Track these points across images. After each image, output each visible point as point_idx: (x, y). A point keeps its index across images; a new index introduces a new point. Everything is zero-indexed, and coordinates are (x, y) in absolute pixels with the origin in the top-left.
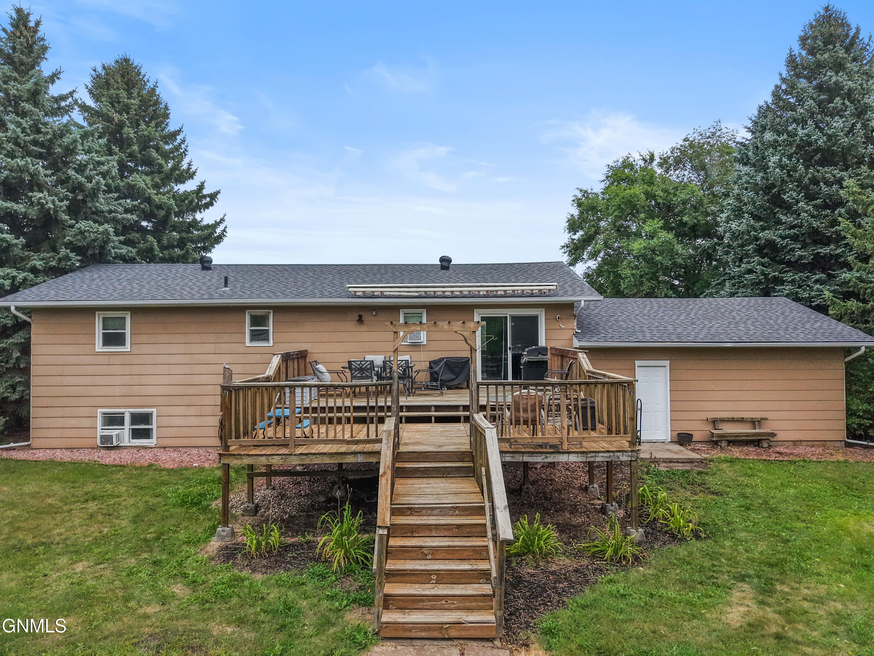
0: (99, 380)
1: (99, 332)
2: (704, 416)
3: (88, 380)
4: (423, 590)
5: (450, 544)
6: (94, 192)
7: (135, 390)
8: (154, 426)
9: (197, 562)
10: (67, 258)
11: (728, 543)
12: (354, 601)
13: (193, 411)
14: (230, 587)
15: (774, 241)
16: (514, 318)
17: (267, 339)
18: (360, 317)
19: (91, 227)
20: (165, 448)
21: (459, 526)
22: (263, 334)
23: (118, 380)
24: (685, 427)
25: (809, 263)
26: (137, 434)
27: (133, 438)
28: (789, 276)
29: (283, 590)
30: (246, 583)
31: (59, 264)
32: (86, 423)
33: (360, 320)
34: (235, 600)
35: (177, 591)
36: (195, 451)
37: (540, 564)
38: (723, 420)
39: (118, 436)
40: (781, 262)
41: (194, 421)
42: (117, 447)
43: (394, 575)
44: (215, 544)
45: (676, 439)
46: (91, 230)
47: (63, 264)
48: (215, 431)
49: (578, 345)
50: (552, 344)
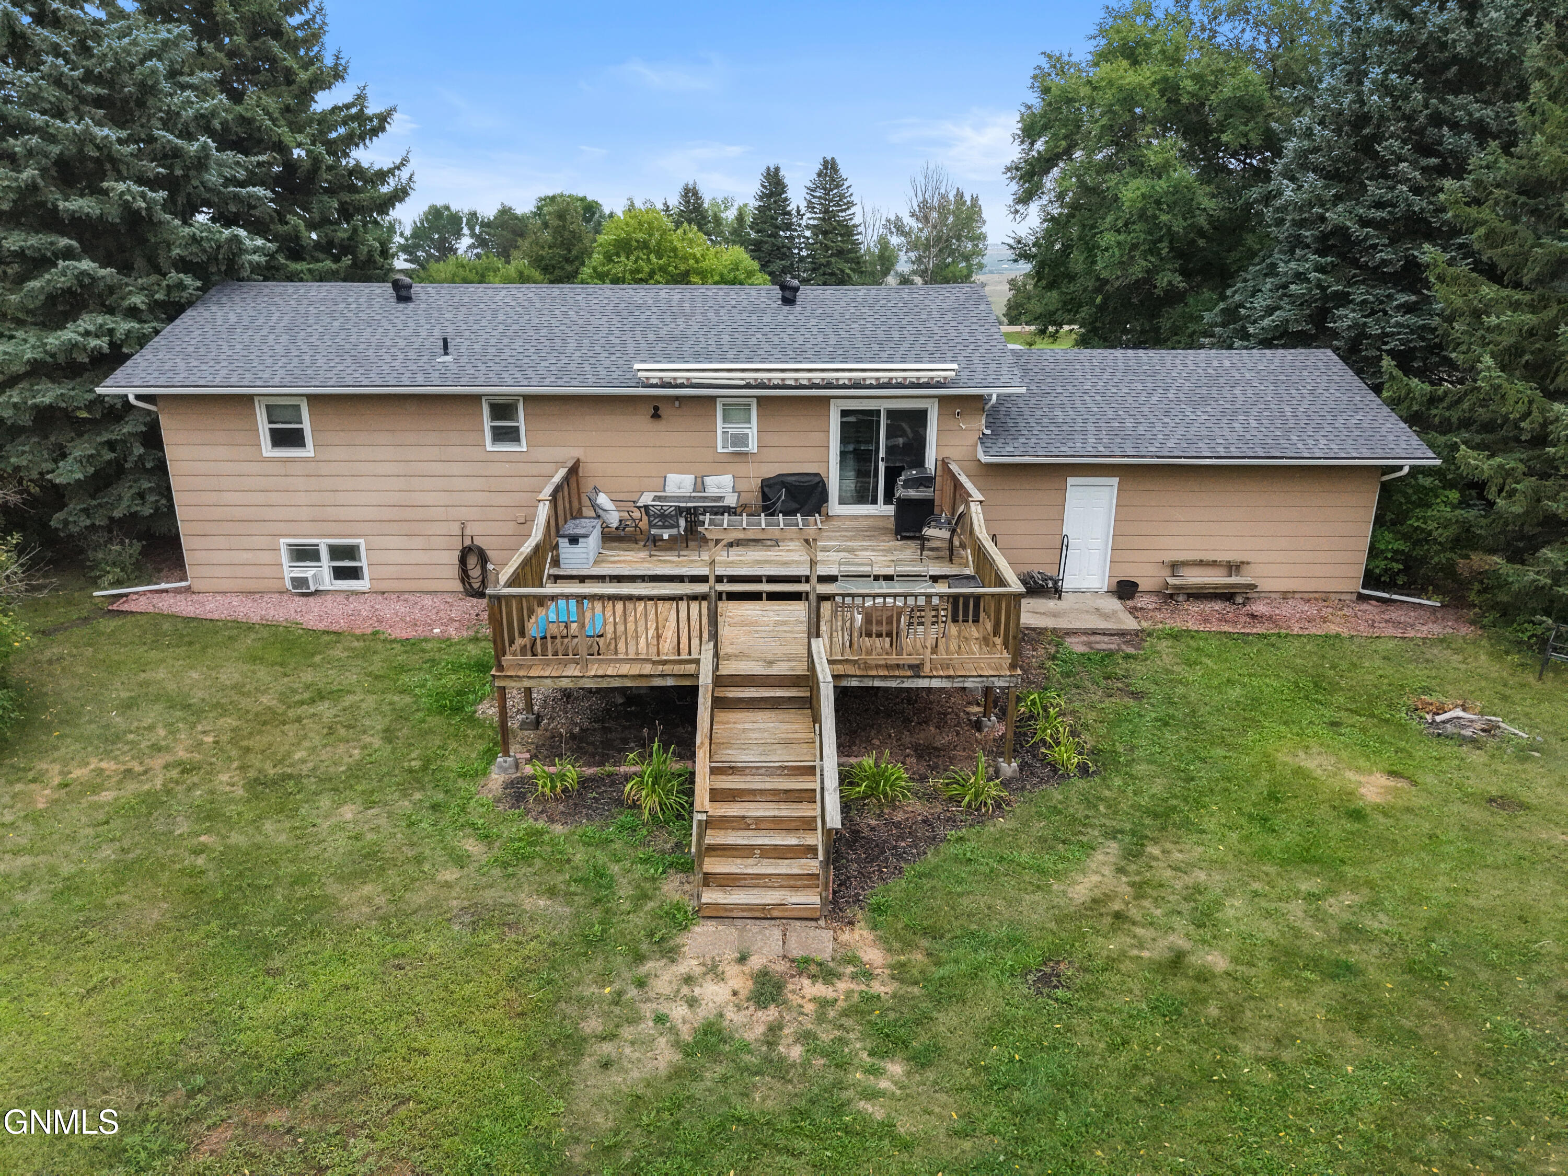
0: (274, 498)
1: (264, 427)
2: (1157, 557)
3: (260, 498)
4: (746, 866)
5: (776, 813)
6: (199, 162)
7: (331, 512)
8: (364, 563)
9: (483, 806)
10: (181, 286)
11: (1118, 782)
12: (671, 865)
13: (418, 542)
14: (530, 844)
15: (1348, 228)
16: (891, 414)
17: (517, 439)
18: (656, 409)
19: (210, 232)
20: (383, 593)
21: (786, 791)
22: (512, 433)
23: (302, 498)
25: (1396, 272)
26: (340, 574)
27: (335, 578)
28: (1359, 293)
29: (591, 849)
30: (546, 837)
31: (168, 295)
32: (266, 557)
33: (656, 415)
34: (538, 863)
35: (470, 848)
36: (427, 601)
37: (886, 811)
38: (1185, 564)
39: (314, 576)
40: (1355, 263)
41: (420, 557)
42: (317, 592)
43: (714, 850)
44: (497, 778)
45: (1114, 588)
46: (211, 236)
47: (175, 296)
48: (454, 571)
49: (985, 459)
50: (947, 452)
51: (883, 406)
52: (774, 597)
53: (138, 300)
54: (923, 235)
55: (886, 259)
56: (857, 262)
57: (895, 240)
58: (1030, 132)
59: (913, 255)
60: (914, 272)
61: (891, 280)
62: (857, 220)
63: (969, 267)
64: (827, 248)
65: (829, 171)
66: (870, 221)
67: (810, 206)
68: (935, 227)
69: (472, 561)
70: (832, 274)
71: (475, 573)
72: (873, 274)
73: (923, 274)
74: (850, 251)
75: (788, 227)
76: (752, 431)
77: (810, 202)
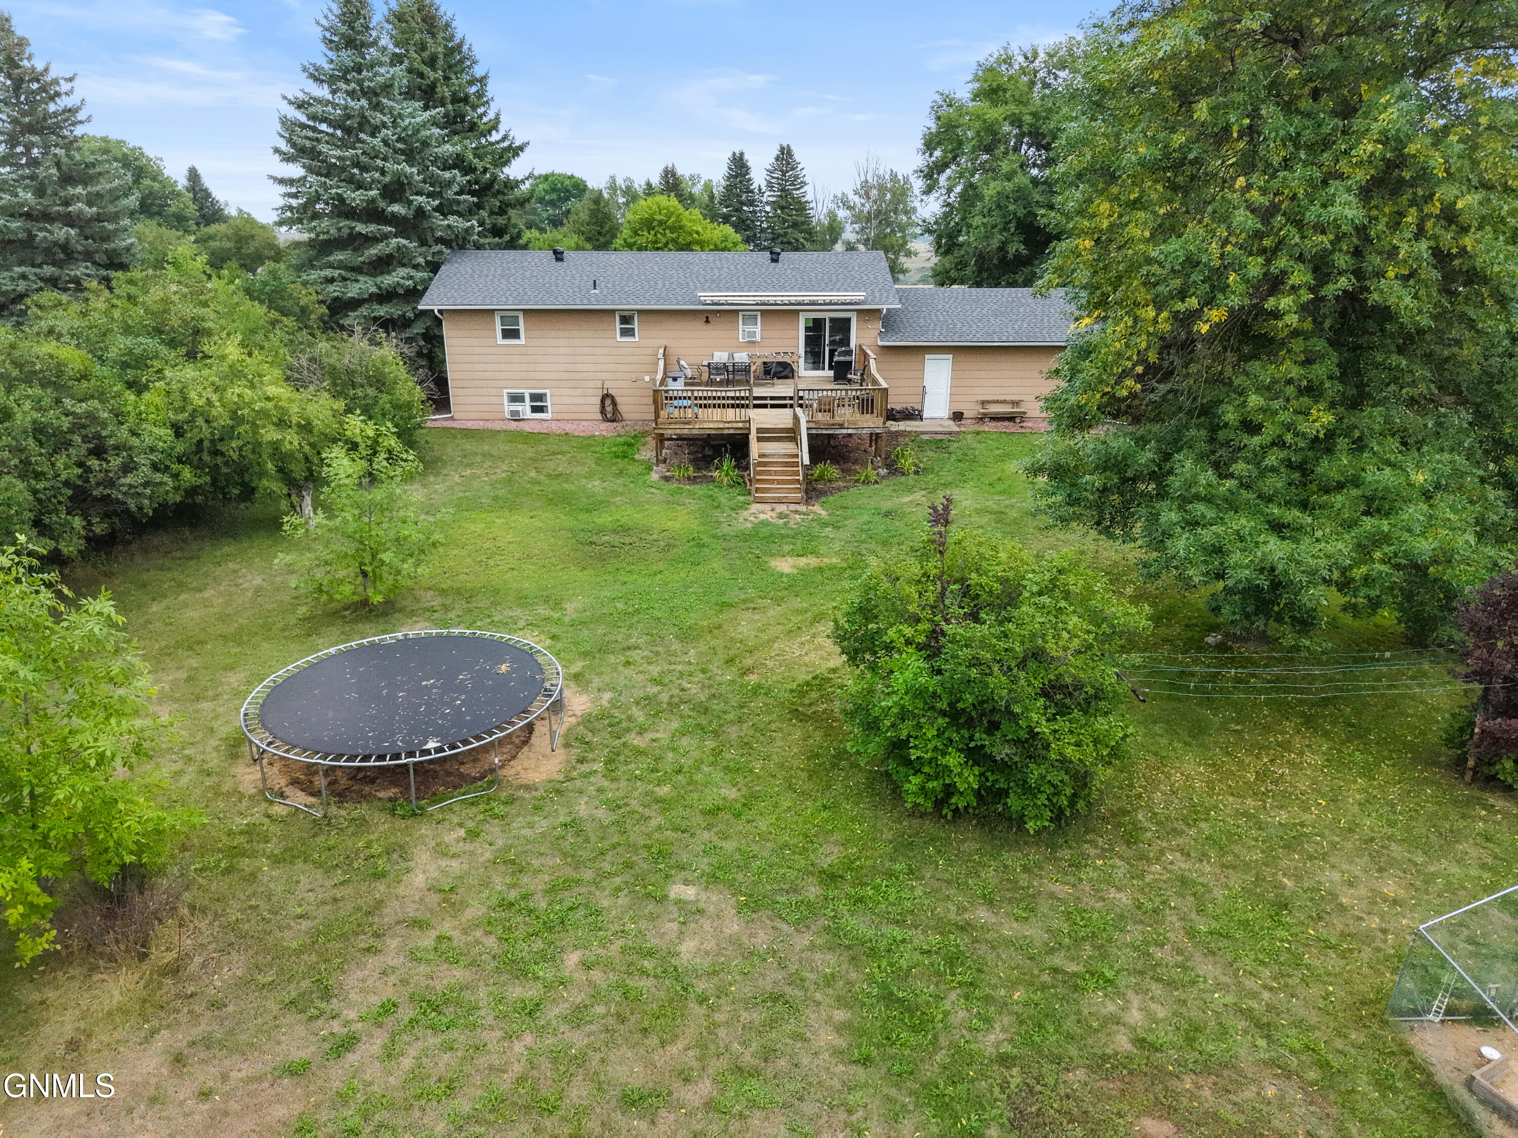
0: (502, 367)
1: (499, 328)
2: (975, 398)
3: (494, 367)
4: (772, 485)
5: (783, 469)
7: (532, 375)
8: (549, 404)
10: (441, 253)
13: (578, 392)
16: (831, 320)
17: (634, 335)
18: (707, 317)
20: (558, 420)
21: (786, 462)
22: (631, 331)
23: (518, 367)
24: (958, 408)
26: (535, 409)
27: (534, 412)
32: (496, 400)
33: (707, 321)
36: (585, 423)
38: (989, 402)
39: (522, 410)
41: (580, 400)
42: (522, 419)
44: (655, 475)
45: (951, 417)
47: (436, 259)
48: (597, 408)
49: (880, 343)
50: (861, 341)
51: (827, 315)
52: (773, 406)
53: (421, 260)
54: (867, 208)
55: (834, 230)
56: (810, 233)
57: (842, 214)
58: (930, 145)
59: (857, 227)
60: (858, 241)
61: (839, 247)
62: (809, 197)
63: (903, 237)
64: (784, 221)
65: (785, 156)
66: (820, 197)
67: (770, 185)
68: (875, 202)
69: (608, 402)
70: (789, 243)
71: (609, 409)
72: (823, 242)
73: (866, 242)
74: (803, 223)
75: (751, 203)
76: (758, 329)
77: (769, 182)
